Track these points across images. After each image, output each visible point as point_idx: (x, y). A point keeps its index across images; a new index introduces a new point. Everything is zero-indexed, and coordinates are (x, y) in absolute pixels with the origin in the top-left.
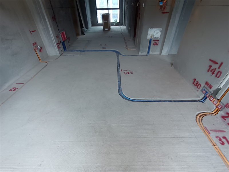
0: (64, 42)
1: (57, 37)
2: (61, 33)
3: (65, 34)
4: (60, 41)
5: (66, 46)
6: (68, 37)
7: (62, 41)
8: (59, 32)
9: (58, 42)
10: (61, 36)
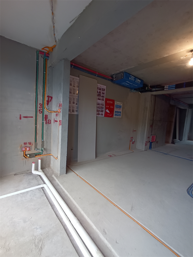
0: (152, 142)
1: (148, 138)
2: (152, 136)
3: (155, 137)
4: (149, 141)
5: (152, 146)
6: (156, 141)
7: (151, 142)
8: (151, 135)
9: (147, 141)
10: (151, 137)
